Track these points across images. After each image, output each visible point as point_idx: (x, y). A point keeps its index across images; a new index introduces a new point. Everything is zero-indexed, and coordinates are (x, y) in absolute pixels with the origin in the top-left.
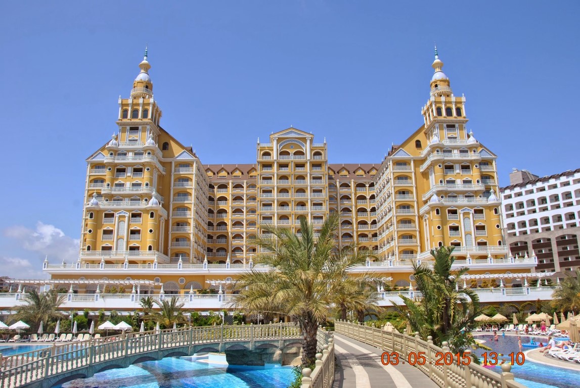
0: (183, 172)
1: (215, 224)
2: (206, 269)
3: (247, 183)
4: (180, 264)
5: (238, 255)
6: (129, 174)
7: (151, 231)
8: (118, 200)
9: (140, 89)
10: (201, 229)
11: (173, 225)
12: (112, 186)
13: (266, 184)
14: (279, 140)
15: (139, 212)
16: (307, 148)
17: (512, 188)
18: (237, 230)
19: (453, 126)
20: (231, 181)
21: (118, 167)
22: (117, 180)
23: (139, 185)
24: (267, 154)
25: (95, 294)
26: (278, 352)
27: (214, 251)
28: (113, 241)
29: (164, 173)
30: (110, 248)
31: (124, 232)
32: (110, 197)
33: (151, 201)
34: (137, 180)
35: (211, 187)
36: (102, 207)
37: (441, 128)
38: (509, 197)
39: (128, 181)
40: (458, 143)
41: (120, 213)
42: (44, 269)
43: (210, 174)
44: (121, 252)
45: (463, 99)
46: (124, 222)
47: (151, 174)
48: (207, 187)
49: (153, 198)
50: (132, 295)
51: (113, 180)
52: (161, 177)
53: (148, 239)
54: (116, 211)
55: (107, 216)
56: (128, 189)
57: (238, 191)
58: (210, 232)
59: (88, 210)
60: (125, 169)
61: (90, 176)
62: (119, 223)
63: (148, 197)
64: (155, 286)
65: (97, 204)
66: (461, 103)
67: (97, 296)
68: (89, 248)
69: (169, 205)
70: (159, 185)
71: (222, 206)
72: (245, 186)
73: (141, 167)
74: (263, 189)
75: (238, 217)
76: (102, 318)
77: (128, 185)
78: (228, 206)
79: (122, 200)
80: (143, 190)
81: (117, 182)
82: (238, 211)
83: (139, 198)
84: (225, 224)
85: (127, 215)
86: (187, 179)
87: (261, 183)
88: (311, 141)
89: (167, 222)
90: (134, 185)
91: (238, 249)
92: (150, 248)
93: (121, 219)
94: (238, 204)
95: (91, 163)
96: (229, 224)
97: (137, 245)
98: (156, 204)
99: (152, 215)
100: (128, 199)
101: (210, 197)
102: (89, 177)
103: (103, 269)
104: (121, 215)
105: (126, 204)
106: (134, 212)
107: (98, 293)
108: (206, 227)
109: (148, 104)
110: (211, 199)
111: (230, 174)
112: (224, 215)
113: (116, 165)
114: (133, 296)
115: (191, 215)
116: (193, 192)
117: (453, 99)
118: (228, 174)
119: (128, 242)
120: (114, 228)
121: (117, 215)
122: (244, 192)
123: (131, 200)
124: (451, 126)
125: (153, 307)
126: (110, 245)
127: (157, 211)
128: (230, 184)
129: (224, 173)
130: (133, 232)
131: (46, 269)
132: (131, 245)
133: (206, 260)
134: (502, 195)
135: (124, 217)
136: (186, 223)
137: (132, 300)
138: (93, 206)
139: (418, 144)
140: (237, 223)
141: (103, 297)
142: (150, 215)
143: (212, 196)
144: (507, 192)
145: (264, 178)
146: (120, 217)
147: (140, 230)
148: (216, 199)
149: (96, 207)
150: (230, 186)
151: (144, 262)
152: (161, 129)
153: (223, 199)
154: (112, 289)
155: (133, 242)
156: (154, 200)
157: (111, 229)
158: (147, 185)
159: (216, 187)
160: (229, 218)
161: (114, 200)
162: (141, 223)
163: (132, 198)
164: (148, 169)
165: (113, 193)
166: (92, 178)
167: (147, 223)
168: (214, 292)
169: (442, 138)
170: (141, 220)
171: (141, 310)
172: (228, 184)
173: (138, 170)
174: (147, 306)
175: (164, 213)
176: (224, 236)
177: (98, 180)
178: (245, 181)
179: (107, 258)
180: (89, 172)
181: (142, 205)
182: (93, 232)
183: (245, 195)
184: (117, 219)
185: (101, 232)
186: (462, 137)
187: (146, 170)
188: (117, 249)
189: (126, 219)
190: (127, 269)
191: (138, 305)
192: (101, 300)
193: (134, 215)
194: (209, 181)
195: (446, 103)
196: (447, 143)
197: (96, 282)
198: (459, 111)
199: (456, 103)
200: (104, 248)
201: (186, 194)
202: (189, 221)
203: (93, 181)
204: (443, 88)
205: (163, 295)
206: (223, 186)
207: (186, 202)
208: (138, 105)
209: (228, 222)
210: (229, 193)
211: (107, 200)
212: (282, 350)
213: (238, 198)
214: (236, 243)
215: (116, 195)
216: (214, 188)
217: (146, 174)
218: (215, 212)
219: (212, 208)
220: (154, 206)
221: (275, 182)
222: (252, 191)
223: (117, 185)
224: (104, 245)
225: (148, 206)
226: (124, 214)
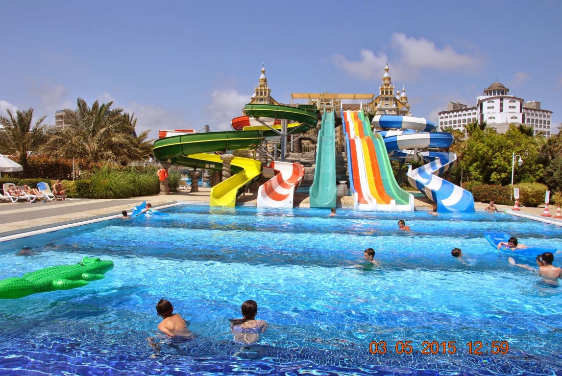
9: (262, 83)
16: (332, 102)
17: (444, 113)
19: (388, 99)
24: (315, 104)
37: (383, 100)
38: (442, 118)
40: (389, 107)
45: (394, 87)
66: (392, 89)
88: (334, 100)
109: (266, 90)
117: (389, 87)
124: (387, 99)
134: (440, 117)
139: (376, 104)
144: (442, 115)
152: (271, 98)
169: (382, 104)
186: (391, 104)
195: (386, 89)
196: (384, 107)
198: (391, 92)
199: (390, 89)
204: (387, 82)
208: (262, 90)
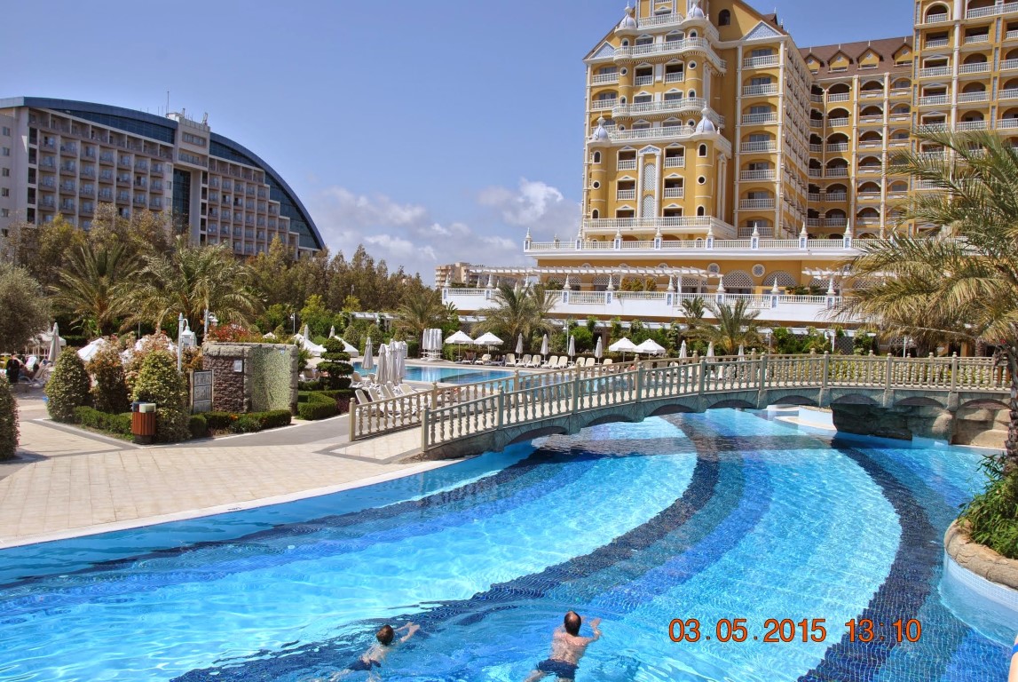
0: (760, 65)
1: (824, 164)
2: (805, 249)
3: (890, 78)
4: (755, 240)
5: (869, 223)
6: (658, 78)
7: (701, 180)
8: (642, 127)
10: (797, 174)
11: (742, 168)
12: (630, 101)
13: (933, 76)
15: (680, 146)
18: (869, 173)
20: (855, 78)
21: (639, 67)
22: (638, 90)
23: (678, 96)
24: (938, 9)
25: (606, 292)
26: (944, 416)
27: (822, 215)
28: (636, 201)
29: (723, 70)
30: (630, 214)
31: (654, 185)
32: (627, 123)
33: (701, 124)
34: (674, 86)
35: (816, 91)
36: (614, 141)
39: (656, 89)
41: (645, 150)
42: (525, 251)
43: (814, 65)
44: (650, 221)
46: (654, 165)
47: (699, 74)
48: (808, 93)
49: (704, 118)
50: (667, 294)
51: (630, 91)
52: (718, 79)
53: (696, 195)
54: (638, 146)
55: (624, 156)
56: (658, 106)
57: (871, 97)
58: (814, 179)
59: (592, 148)
60: (651, 69)
61: (592, 88)
62: (644, 167)
63: (693, 118)
64: (709, 279)
65: (606, 136)
67: (609, 295)
68: (595, 215)
69: (734, 130)
70: (714, 93)
71: (838, 127)
72: (886, 84)
73: (679, 62)
74: (927, 87)
75: (870, 148)
76: (618, 333)
77: (658, 97)
78: (851, 127)
79: (647, 126)
80: (686, 105)
81: (638, 95)
82: (870, 136)
83: (679, 120)
84: (844, 164)
85: (658, 153)
86: (768, 79)
87: (922, 76)
89: (731, 162)
90: (668, 97)
91: (870, 212)
92: (701, 211)
93: (648, 161)
94: (870, 122)
95: (593, 65)
96: (853, 162)
97: (678, 207)
98: (710, 129)
99: (703, 152)
100: (659, 123)
101: (813, 112)
102: (591, 91)
103: (619, 250)
104: (647, 153)
105: (656, 134)
106: (670, 147)
107: (611, 290)
108: (805, 169)
110: (816, 115)
111: (855, 62)
112: (841, 145)
113: (635, 62)
114: (669, 296)
115: (776, 148)
116: (780, 104)
118: (851, 62)
119: (661, 202)
120: (637, 177)
121: (640, 154)
122: (885, 96)
123: (665, 125)
125: (704, 317)
126: (630, 208)
127: (711, 142)
128: (855, 82)
129: (842, 62)
130: (670, 184)
131: (528, 251)
132: (668, 207)
133: (804, 232)
135: (653, 156)
136: (768, 164)
137: (669, 303)
138: (599, 141)
140: (869, 161)
141: (619, 297)
142: (698, 151)
143: (818, 110)
145: (929, 64)
146: (646, 157)
147: (681, 180)
148: (825, 115)
149: (604, 141)
150: (855, 86)
151: (691, 237)
153: (841, 113)
154: (634, 283)
155: (670, 201)
156: (704, 122)
157: (631, 179)
158: (692, 94)
159: (825, 91)
160: (851, 152)
161: (635, 127)
162: (683, 166)
163: (666, 121)
164: (693, 65)
165: (632, 114)
166: (596, 91)
167: (694, 167)
168: (817, 291)
170: (684, 160)
171: (682, 320)
172: (851, 82)
173: (674, 69)
174: (693, 315)
175: (723, 145)
176: (842, 187)
177: (606, 95)
178: (887, 74)
179: (627, 230)
180: (591, 82)
181: (685, 133)
182: (602, 187)
183: (885, 104)
184: (640, 160)
185: (614, 185)
187: (689, 67)
188: (642, 215)
189: (657, 160)
190: (659, 249)
191: (676, 311)
192: (615, 302)
193: (672, 153)
194: (811, 79)
197: (608, 271)
200: (621, 214)
201: (765, 107)
202: (773, 158)
203: (598, 97)
205: (723, 295)
206: (842, 89)
207: (766, 123)
209: (851, 160)
210: (852, 101)
211: (623, 129)
212: (952, 412)
213: (871, 110)
214: (866, 199)
215: (638, 118)
216: (822, 93)
217: (689, 75)
218: (824, 140)
219: (817, 133)
220: (706, 133)
221: (954, 70)
222: (901, 95)
223: (639, 100)
224: (620, 209)
225: (695, 134)
226: (652, 152)
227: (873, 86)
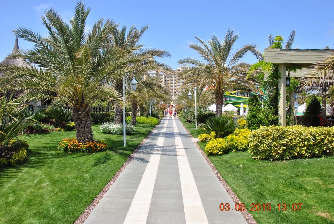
0: (161, 77)
14: (182, 67)
18: (172, 88)
24: (179, 71)
35: (166, 77)
57: (172, 79)
71: (168, 82)
75: (172, 85)
78: (169, 82)
82: (172, 83)
86: (162, 78)
94: (172, 82)
110: (166, 80)
112: (168, 84)
122: (173, 79)
140: (172, 86)
150: (170, 77)
153: (168, 80)
160: (170, 85)
206: (168, 77)
210: (170, 79)
213: (172, 80)
222: (175, 79)
227: (172, 77)
